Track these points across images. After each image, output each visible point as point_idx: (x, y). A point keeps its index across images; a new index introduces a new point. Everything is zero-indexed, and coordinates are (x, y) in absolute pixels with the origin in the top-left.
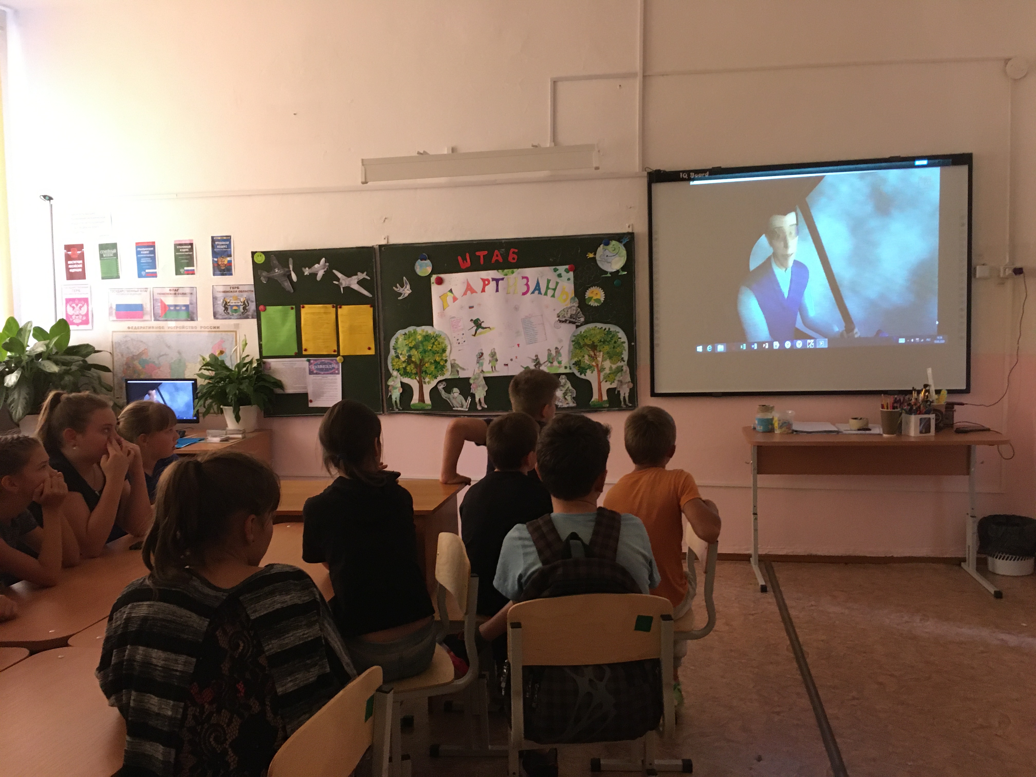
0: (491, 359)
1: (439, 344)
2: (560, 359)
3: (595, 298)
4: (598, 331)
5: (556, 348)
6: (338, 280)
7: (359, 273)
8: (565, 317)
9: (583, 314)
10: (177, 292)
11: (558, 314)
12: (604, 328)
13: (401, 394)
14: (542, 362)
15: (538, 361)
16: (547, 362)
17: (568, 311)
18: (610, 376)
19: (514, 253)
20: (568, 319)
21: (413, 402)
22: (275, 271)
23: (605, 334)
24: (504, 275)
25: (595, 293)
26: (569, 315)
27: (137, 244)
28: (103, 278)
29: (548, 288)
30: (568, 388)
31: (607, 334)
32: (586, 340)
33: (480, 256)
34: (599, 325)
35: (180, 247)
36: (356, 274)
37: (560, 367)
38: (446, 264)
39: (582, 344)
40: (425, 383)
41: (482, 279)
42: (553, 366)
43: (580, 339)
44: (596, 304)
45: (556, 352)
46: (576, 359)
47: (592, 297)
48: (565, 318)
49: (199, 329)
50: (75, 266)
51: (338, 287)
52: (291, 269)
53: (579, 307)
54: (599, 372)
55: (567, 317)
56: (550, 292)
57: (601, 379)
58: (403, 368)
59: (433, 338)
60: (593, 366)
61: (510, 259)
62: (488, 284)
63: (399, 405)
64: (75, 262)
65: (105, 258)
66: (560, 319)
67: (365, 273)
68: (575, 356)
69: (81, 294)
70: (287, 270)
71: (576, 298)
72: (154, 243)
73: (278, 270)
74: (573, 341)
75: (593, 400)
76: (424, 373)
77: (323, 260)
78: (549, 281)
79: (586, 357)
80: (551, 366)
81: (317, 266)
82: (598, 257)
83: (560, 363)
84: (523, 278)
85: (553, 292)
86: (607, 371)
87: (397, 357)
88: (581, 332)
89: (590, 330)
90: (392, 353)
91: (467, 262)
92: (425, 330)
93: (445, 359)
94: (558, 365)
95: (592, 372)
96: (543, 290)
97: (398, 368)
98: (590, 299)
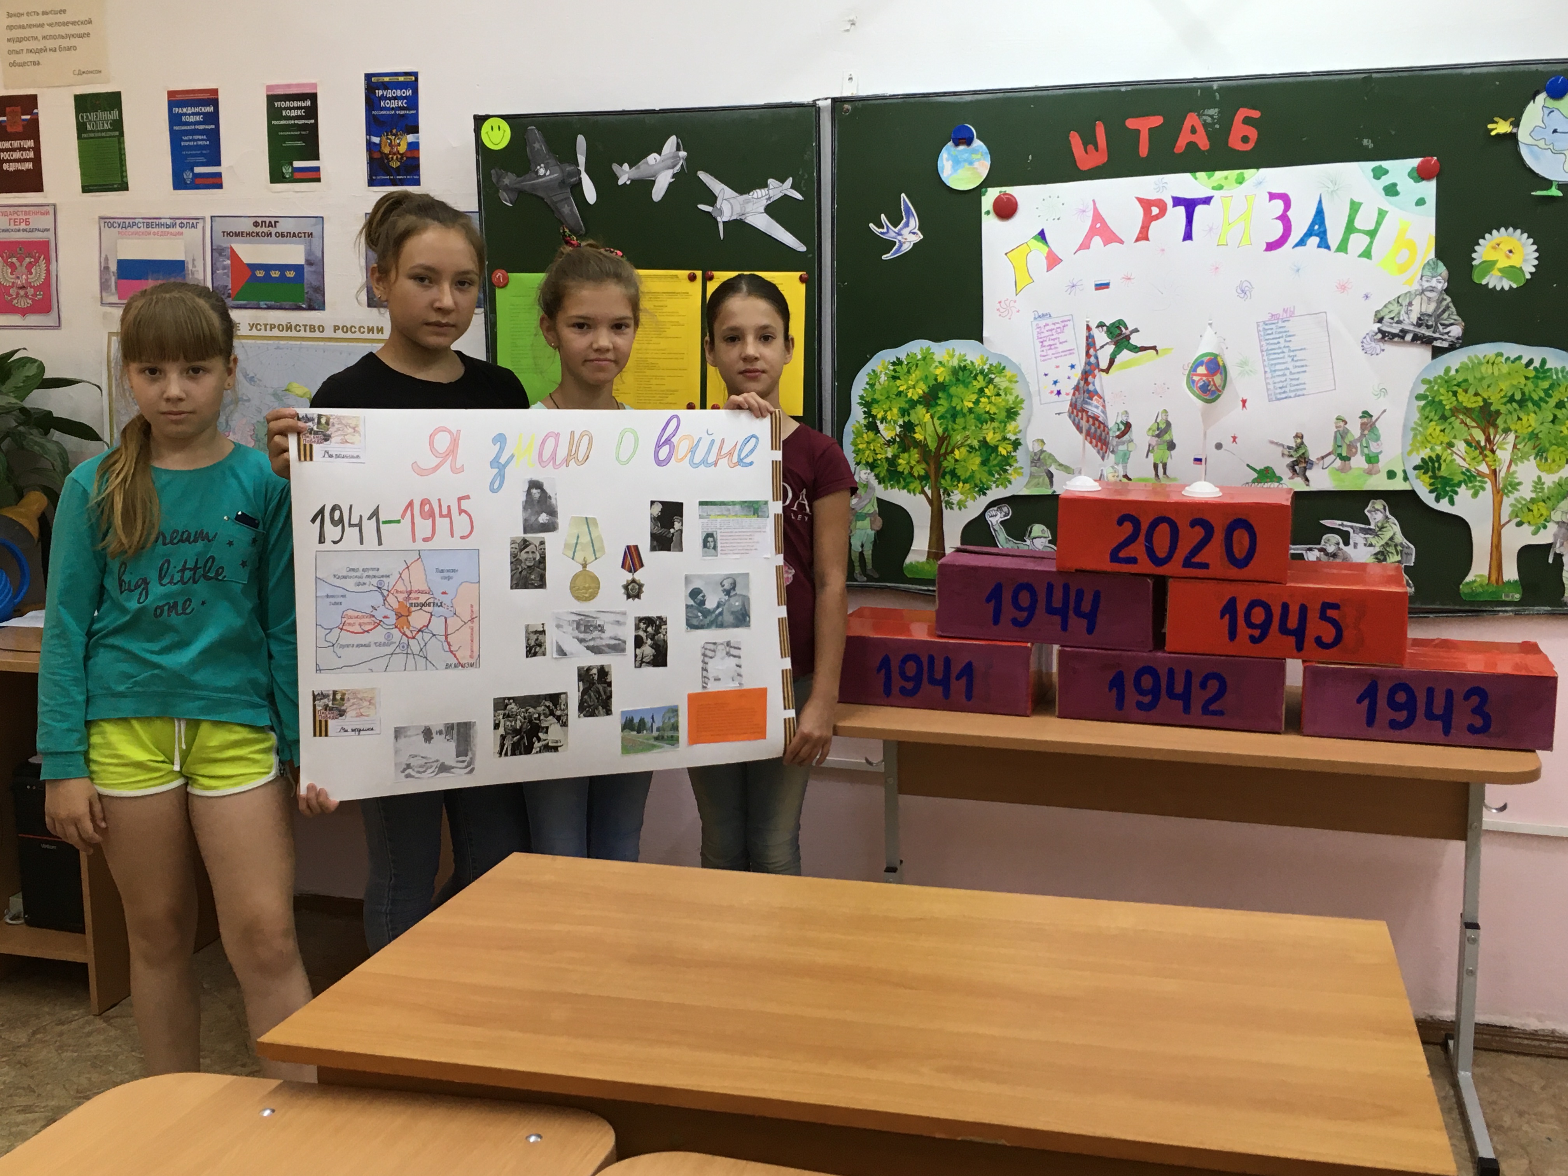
0: (1154, 441)
1: (998, 395)
2: (1374, 448)
3: (1503, 263)
4: (1505, 369)
5: (1366, 414)
6: (712, 199)
7: (771, 182)
8: (1399, 322)
9: (1458, 314)
10: (273, 230)
11: (1377, 312)
12: (1524, 361)
13: (879, 534)
14: (1313, 457)
15: (1301, 452)
16: (1332, 457)
17: (1410, 304)
18: (1535, 508)
19: (1247, 121)
20: (1411, 328)
21: (910, 559)
22: (537, 172)
23: (1527, 378)
24: (1213, 188)
25: (1505, 248)
26: (1414, 318)
27: (171, 94)
28: (86, 189)
29: (1350, 228)
30: (1391, 539)
31: (1536, 377)
32: (1462, 397)
33: (1138, 131)
34: (1512, 350)
35: (283, 104)
36: (765, 185)
37: (1370, 473)
38: (1030, 157)
39: (1447, 407)
40: (949, 504)
41: (1140, 200)
42: (1351, 468)
43: (1442, 390)
44: (1506, 284)
45: (1363, 426)
46: (1425, 453)
47: (1494, 263)
48: (1400, 327)
49: (329, 333)
50: (17, 155)
51: (711, 219)
52: (582, 168)
53: (1447, 291)
54: (1499, 493)
55: (1407, 321)
56: (1358, 242)
57: (1504, 519)
58: (887, 458)
59: (980, 378)
60: (1480, 473)
61: (1235, 142)
62: (1157, 217)
63: (869, 566)
64: (16, 144)
65: (92, 135)
66: (1385, 329)
67: (790, 181)
68: (1425, 442)
69: (31, 231)
70: (570, 168)
71: (1441, 264)
72: (215, 92)
73: (546, 169)
74: (1419, 397)
75: (1469, 578)
76: (948, 477)
77: (672, 141)
78: (1355, 207)
79: (1461, 446)
80: (1342, 470)
81: (653, 158)
82: (1523, 135)
83: (1372, 459)
84: (1273, 196)
85: (1367, 239)
86: (1526, 492)
87: (872, 427)
88: (1447, 370)
89: (1480, 364)
90: (857, 413)
91: (1097, 149)
92: (957, 353)
93: (1013, 438)
94: (1366, 466)
95: (1475, 495)
96: (1334, 237)
97: (870, 460)
98: (1489, 265)
